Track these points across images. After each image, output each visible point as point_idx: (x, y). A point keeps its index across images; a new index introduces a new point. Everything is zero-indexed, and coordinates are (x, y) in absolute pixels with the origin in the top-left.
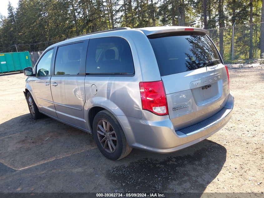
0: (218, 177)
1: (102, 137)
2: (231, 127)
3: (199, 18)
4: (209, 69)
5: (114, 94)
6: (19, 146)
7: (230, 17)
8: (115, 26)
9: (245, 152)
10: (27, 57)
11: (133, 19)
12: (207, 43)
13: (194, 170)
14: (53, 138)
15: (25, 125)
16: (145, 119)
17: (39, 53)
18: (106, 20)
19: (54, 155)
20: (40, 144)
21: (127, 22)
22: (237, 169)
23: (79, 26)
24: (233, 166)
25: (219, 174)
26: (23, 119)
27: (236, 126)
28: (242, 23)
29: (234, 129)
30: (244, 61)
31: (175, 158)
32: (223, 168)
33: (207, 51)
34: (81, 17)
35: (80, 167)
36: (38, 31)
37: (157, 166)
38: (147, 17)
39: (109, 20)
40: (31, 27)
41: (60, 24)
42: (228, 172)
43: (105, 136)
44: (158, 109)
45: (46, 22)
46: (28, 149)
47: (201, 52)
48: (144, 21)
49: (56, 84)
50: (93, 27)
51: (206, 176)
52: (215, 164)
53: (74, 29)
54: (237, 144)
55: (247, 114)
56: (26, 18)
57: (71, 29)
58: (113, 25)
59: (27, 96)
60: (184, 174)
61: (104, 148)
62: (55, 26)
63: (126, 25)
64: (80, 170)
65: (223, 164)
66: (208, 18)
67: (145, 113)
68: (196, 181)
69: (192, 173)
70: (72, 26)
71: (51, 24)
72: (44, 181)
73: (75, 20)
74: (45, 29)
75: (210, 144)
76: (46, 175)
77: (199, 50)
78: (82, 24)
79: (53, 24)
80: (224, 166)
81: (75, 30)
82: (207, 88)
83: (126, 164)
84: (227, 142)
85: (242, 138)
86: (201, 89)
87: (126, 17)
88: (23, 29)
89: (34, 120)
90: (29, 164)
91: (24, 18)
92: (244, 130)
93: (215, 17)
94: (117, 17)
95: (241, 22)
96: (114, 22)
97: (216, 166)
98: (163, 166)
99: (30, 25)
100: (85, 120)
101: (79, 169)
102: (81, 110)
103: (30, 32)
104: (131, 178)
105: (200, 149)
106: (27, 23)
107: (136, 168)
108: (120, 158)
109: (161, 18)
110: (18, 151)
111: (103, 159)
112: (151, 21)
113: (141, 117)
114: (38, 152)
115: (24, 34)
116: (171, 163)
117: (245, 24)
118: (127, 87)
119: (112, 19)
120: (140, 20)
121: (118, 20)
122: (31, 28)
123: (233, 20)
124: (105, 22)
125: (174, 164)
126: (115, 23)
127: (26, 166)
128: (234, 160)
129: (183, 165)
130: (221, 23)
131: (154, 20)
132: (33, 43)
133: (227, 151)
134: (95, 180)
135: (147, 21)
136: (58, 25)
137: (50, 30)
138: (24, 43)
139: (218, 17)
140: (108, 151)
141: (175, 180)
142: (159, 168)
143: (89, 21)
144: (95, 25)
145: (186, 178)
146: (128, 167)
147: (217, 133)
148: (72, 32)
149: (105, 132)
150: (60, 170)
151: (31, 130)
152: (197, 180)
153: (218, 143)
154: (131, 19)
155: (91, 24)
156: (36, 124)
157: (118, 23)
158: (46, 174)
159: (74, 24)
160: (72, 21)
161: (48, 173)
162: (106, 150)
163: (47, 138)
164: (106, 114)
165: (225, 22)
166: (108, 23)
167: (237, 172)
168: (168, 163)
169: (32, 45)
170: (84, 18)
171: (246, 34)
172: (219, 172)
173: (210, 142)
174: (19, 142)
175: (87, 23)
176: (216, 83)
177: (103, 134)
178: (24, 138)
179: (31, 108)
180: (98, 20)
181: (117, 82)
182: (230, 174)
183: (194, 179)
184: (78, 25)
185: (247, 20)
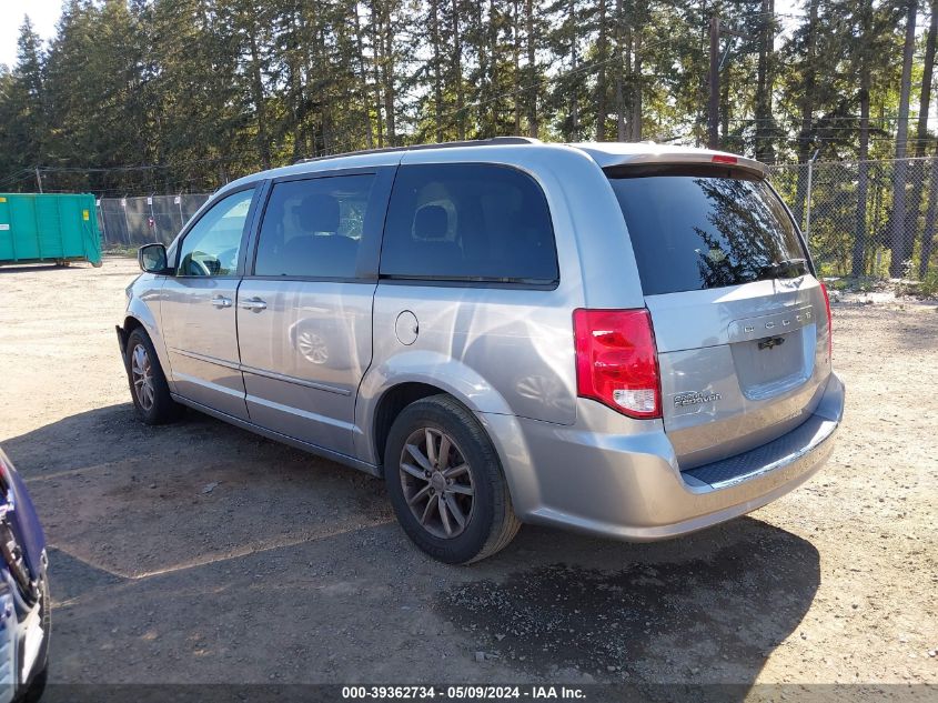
0: (800, 628)
1: (417, 484)
2: (826, 486)
3: (689, 128)
4: (782, 286)
5: (480, 343)
6: (118, 504)
7: (792, 134)
8: (398, 132)
9: (877, 560)
10: (86, 213)
11: (463, 114)
12: (760, 199)
13: (724, 604)
14: (232, 488)
15: (118, 441)
16: (584, 428)
17: (124, 202)
18: (368, 107)
19: (246, 541)
20: (189, 502)
21: (440, 120)
22: (858, 610)
23: (272, 121)
24: (846, 600)
25: (804, 622)
26: (107, 422)
27: (842, 483)
28: (834, 154)
29: (835, 493)
30: (843, 283)
31: (654, 567)
32: (814, 602)
33: (763, 226)
34: (281, 92)
35: (344, 579)
36: (123, 126)
37: (600, 587)
38: (512, 111)
39: (378, 108)
40: (99, 111)
41: (203, 109)
42: (830, 615)
43: (427, 483)
44: (628, 398)
45: (152, 98)
46: (152, 517)
47: (744, 230)
48: (501, 122)
49: (261, 305)
50: (321, 127)
51: (765, 625)
52: (789, 591)
53: (253, 130)
54: (850, 535)
55: (872, 450)
56: (82, 79)
57: (242, 128)
58: (392, 126)
59: (130, 342)
60: (694, 616)
61: (421, 522)
62: (186, 113)
63: (438, 132)
64: (347, 590)
65: (814, 591)
66: (720, 128)
67: (587, 407)
68: (734, 639)
69: (719, 615)
70: (246, 120)
71: (171, 105)
72: (230, 615)
73: (258, 99)
74: (146, 119)
75: (763, 531)
76: (234, 599)
77: (740, 223)
78: (281, 113)
79: (180, 107)
80: (816, 597)
81: (256, 132)
82: (771, 347)
83: (499, 578)
84: (817, 529)
85: (865, 519)
86: (756, 346)
87: (440, 104)
88: (68, 115)
89: (148, 424)
90: (163, 563)
91: (75, 79)
92: (869, 496)
93: (741, 130)
94: (406, 101)
95: (828, 151)
96: (396, 118)
97: (792, 598)
98: (620, 589)
99: (93, 104)
100: (360, 428)
101: (341, 584)
102: (350, 394)
103: (93, 127)
104: (520, 620)
105: (731, 544)
106: (86, 95)
107: (531, 590)
108: (480, 556)
109: (559, 116)
110: (116, 520)
111: (418, 559)
112: (525, 123)
113: (571, 420)
114: (186, 526)
115: (71, 132)
116: (643, 581)
117: (842, 159)
118: (530, 322)
119: (390, 107)
120: (486, 118)
121: (411, 113)
122: (96, 115)
123: (803, 145)
124: (364, 115)
125: (656, 587)
126: (401, 120)
127: (158, 569)
128: (847, 581)
129: (683, 590)
130: (762, 151)
131: (535, 122)
132: (101, 167)
133: (822, 554)
134: (403, 620)
135: (510, 124)
136: (195, 113)
137: (165, 127)
138: (68, 165)
139: (753, 131)
140: (434, 532)
141: (665, 631)
142: (607, 593)
143: (309, 106)
144: (330, 121)
145: (699, 627)
146: (503, 587)
147: (783, 499)
148: (244, 138)
149: (430, 469)
150: (276, 587)
151: (146, 457)
152: (737, 634)
153: (787, 528)
154: (454, 111)
155: (312, 118)
156: (157, 438)
157: (410, 121)
158: (230, 593)
159: (255, 112)
160: (248, 102)
161: (236, 592)
162: (427, 528)
163: (210, 487)
164: (443, 409)
165: (775, 147)
166: (373, 117)
167: (859, 617)
168: (633, 582)
169: (94, 175)
170: (293, 97)
171: (845, 195)
172: (804, 615)
173: (763, 525)
174: (114, 493)
175: (301, 114)
176: (797, 334)
177: (421, 475)
178: (127, 482)
179: (140, 385)
180: (341, 107)
181: (492, 307)
182: (840, 623)
183: (726, 631)
184: (269, 119)
185: (850, 145)
